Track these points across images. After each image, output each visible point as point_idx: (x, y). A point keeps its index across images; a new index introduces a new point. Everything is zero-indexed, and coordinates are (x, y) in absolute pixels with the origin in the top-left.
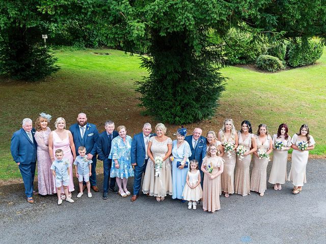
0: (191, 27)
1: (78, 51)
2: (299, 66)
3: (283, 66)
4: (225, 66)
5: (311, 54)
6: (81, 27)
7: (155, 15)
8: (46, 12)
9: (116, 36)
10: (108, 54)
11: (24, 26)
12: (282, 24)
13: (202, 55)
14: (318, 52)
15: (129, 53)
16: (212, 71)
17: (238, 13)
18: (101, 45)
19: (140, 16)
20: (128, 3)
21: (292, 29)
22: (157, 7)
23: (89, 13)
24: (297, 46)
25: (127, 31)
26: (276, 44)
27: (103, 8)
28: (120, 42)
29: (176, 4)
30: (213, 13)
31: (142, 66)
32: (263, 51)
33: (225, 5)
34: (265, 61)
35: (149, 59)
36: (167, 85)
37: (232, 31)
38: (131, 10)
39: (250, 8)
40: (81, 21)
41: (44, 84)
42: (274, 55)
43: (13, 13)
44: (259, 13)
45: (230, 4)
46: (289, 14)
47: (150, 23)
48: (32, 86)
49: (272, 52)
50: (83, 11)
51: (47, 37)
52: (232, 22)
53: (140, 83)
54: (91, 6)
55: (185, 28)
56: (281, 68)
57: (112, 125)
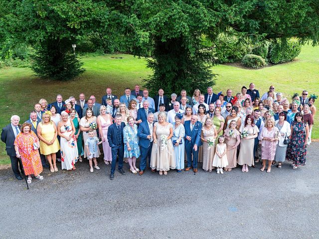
0: (186, 34)
1: (99, 57)
2: (280, 63)
3: (266, 63)
4: (215, 65)
5: (291, 52)
6: (101, 38)
7: (157, 25)
8: (74, 27)
9: (127, 43)
10: (121, 58)
11: (58, 38)
12: (264, 28)
13: (197, 56)
14: (296, 50)
15: (137, 57)
16: (205, 69)
17: (225, 20)
18: (116, 51)
19: (145, 26)
20: (136, 16)
21: (272, 31)
22: (158, 18)
23: (106, 26)
24: (278, 45)
25: (135, 39)
26: (258, 44)
27: (117, 21)
28: (130, 48)
29: (174, 15)
30: (204, 21)
31: (148, 66)
32: (248, 52)
33: (214, 14)
34: (250, 59)
35: (153, 61)
36: (168, 82)
37: (221, 36)
38: (138, 22)
39: (236, 15)
40: (101, 33)
41: (73, 83)
42: (258, 54)
43: (49, 29)
44: (243, 19)
45: (218, 13)
46: (269, 18)
47: (153, 32)
48: (65, 84)
50: (101, 24)
51: (75, 47)
52: (220, 28)
53: (146, 80)
54: (107, 21)
55: (181, 35)
56: (264, 65)
57: (120, 118)
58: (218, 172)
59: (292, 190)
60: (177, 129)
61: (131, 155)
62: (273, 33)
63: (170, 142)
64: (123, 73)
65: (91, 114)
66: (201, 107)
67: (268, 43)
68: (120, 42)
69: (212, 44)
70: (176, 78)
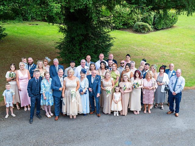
0: (91, 5)
1: (18, 23)
2: (162, 29)
3: (152, 29)
4: (113, 30)
5: (170, 20)
6: (20, 8)
9: (42, 13)
10: (37, 25)
12: (150, 2)
13: (99, 23)
14: (175, 19)
15: (51, 24)
16: (105, 33)
18: (33, 19)
21: (156, 4)
24: (160, 16)
25: (49, 10)
26: (146, 14)
28: (44, 17)
31: (59, 31)
32: (138, 20)
34: (139, 26)
35: (63, 27)
36: (76, 44)
37: (117, 7)
40: (20, 4)
42: (146, 22)
47: (64, 4)
49: (144, 20)
52: (116, 1)
53: (58, 43)
55: (86, 6)
56: (151, 30)
57: (38, 73)
58: (115, 115)
59: (173, 127)
60: (82, 81)
61: (47, 103)
62: (156, 6)
63: (78, 92)
64: (39, 37)
65: (14, 68)
66: (102, 64)
67: (153, 13)
68: (37, 12)
69: (110, 13)
70: (83, 41)
